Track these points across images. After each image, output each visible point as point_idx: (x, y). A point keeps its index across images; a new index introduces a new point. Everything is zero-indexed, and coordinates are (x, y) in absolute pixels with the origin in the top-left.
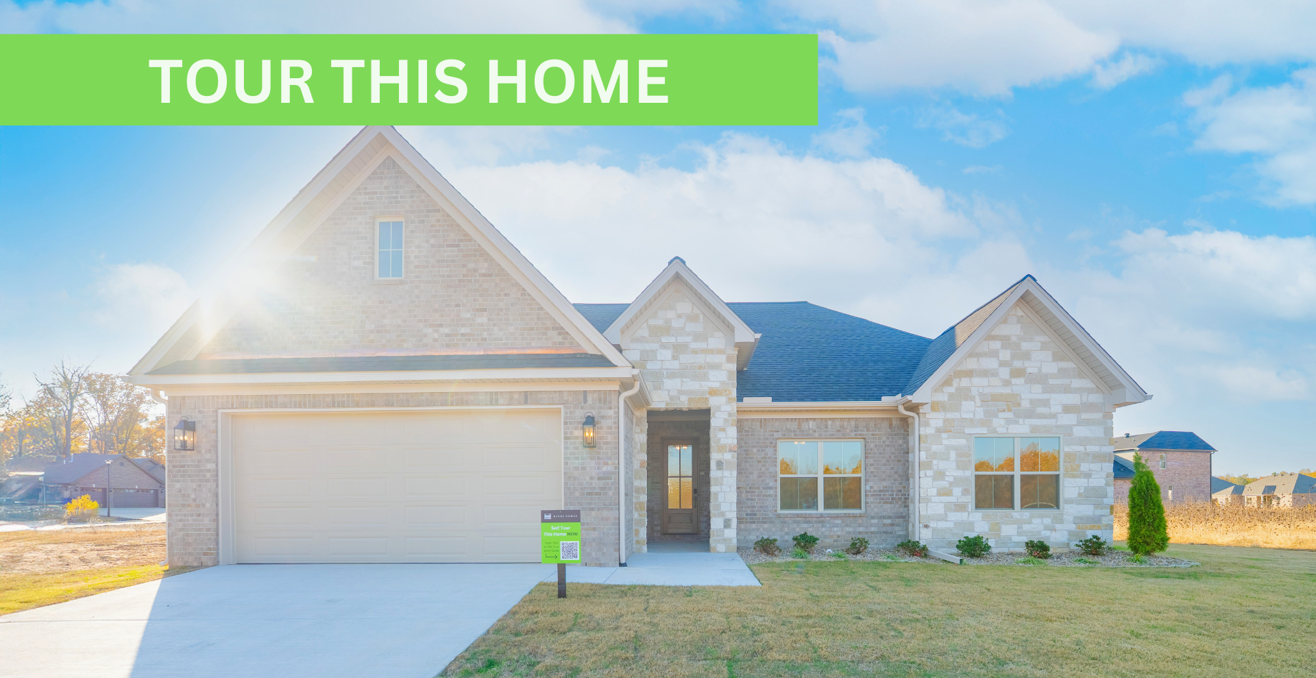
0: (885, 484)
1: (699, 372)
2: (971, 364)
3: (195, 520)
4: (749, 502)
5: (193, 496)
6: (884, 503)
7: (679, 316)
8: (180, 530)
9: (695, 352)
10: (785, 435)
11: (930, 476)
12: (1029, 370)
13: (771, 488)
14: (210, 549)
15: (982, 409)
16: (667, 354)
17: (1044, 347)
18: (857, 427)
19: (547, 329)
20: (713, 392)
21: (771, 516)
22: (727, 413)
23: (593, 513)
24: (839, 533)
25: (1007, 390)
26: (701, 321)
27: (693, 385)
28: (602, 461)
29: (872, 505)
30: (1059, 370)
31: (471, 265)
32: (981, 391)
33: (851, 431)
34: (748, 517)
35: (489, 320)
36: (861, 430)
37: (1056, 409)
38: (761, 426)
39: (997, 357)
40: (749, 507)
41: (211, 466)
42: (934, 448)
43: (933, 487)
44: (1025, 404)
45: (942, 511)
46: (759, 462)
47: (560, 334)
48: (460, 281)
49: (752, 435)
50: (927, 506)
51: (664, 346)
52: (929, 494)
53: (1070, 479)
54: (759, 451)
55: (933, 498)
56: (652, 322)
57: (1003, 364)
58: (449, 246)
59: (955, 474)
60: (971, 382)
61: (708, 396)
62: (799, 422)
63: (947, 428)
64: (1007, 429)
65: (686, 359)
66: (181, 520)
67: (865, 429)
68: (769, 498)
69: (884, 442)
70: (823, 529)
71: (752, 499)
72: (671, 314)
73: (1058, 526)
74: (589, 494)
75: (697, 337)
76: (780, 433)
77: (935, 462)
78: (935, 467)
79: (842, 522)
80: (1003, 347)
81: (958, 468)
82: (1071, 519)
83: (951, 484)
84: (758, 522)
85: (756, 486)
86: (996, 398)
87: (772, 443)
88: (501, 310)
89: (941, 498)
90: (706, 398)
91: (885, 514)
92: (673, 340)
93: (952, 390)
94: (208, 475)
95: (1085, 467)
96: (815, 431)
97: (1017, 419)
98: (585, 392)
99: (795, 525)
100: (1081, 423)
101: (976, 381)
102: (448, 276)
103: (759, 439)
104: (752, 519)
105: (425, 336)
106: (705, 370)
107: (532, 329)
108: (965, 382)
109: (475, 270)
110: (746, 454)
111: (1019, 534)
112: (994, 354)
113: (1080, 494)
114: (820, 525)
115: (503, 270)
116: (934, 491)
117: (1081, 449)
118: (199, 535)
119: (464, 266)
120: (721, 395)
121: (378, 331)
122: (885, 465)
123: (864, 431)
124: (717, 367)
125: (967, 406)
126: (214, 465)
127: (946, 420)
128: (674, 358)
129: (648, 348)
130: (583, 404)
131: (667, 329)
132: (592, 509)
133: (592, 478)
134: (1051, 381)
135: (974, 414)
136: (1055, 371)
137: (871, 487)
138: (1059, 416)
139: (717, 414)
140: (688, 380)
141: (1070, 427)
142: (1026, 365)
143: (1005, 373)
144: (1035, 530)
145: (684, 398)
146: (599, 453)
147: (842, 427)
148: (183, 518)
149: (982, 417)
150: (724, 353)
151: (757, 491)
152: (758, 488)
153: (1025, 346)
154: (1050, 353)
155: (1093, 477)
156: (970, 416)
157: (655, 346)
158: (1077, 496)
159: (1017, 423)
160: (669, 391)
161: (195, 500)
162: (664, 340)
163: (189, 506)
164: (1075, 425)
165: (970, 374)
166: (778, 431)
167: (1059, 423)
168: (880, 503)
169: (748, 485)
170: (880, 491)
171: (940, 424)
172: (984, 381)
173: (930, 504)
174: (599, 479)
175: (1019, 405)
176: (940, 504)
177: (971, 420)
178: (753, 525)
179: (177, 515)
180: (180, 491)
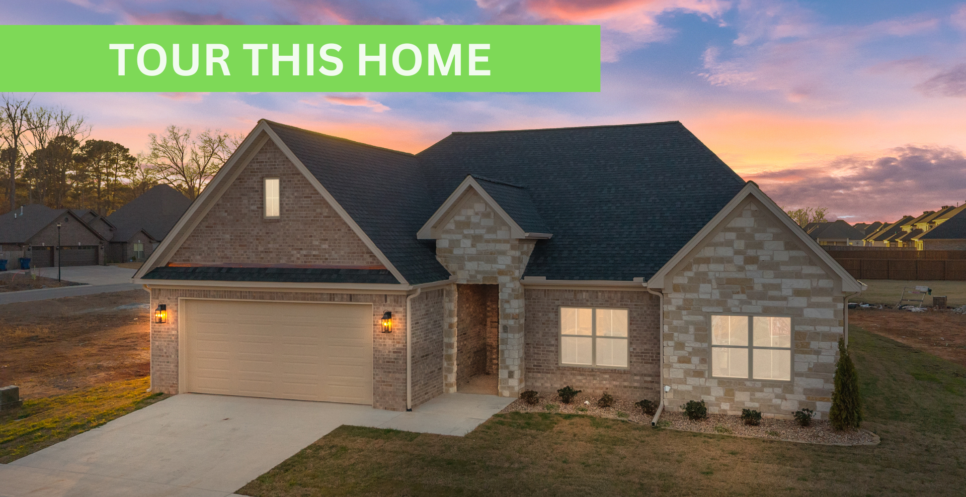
0: (646, 347)
1: (491, 257)
2: (708, 252)
3: (165, 365)
4: (536, 355)
5: (165, 351)
6: (645, 363)
7: (477, 214)
8: (158, 371)
9: (488, 241)
10: (563, 303)
11: (672, 346)
12: (762, 258)
13: (553, 345)
14: (174, 384)
15: (718, 290)
16: (467, 243)
17: (776, 237)
18: (622, 298)
19: (363, 253)
20: (501, 273)
21: (552, 368)
22: (510, 289)
23: (390, 375)
24: (608, 386)
25: (741, 275)
26: (493, 217)
27: (486, 267)
28: (395, 341)
29: (635, 364)
30: (791, 258)
31: (319, 210)
32: (717, 275)
33: (618, 302)
34: (535, 368)
35: (329, 246)
36: (626, 301)
37: (787, 292)
38: (545, 295)
39: (732, 246)
40: (535, 360)
41: (174, 332)
42: (675, 323)
43: (674, 355)
44: (758, 287)
45: (681, 376)
46: (543, 324)
47: (371, 256)
48: (312, 220)
49: (538, 302)
50: (669, 370)
51: (465, 237)
52: (671, 361)
53: (800, 355)
54: (543, 315)
55: (674, 364)
56: (457, 218)
57: (737, 252)
58: (305, 197)
59: (693, 345)
60: (708, 267)
61: (497, 275)
62: (575, 293)
63: (687, 306)
64: (741, 309)
65: (481, 246)
66: (158, 365)
67: (629, 301)
68: (551, 353)
69: (645, 312)
70: (595, 382)
71: (538, 354)
72: (470, 212)
73: (788, 396)
74: (388, 362)
75: (490, 230)
76: (560, 301)
77: (676, 334)
78: (676, 339)
79: (610, 377)
80: (738, 238)
81: (696, 340)
82: (801, 390)
83: (690, 353)
84: (543, 372)
85: (541, 343)
86: (730, 281)
87: (553, 309)
88: (336, 240)
89: (681, 365)
90: (496, 277)
91: (646, 372)
92: (472, 232)
93: (690, 274)
94: (173, 338)
95: (814, 345)
96: (587, 301)
97: (749, 300)
98: (386, 295)
99: (572, 377)
100: (811, 305)
101: (713, 266)
102: (306, 217)
103: (543, 305)
104: (538, 369)
105: (292, 255)
106: (495, 256)
107: (354, 253)
108: (703, 268)
109: (321, 214)
110: (534, 317)
111: (752, 400)
112: (729, 243)
113: (809, 369)
114: (592, 378)
115: (337, 213)
116: (676, 359)
117: (811, 328)
118: (168, 374)
119: (315, 211)
120: (506, 275)
121: (265, 252)
122: (646, 331)
123: (628, 302)
124: (503, 253)
125: (704, 288)
126: (176, 332)
127: (685, 300)
128: (473, 246)
129: (455, 238)
130: (384, 303)
131: (467, 224)
132: (390, 372)
133: (389, 352)
134: (783, 268)
135: (711, 295)
136: (787, 259)
137: (634, 349)
138: (790, 298)
139: (504, 289)
140: (483, 263)
141: (801, 309)
142: (759, 254)
143: (739, 260)
144: (766, 398)
145: (479, 277)
146: (394, 336)
147: (610, 298)
148: (159, 363)
149: (718, 298)
150: (509, 243)
151: (541, 347)
152: (543, 345)
153: (758, 236)
154: (782, 243)
155: (822, 354)
156: (707, 297)
157: (459, 237)
158: (807, 370)
159: (750, 303)
160: (469, 271)
161: (166, 353)
162: (466, 232)
163: (163, 356)
164: (805, 307)
165: (707, 261)
166: (558, 300)
167: (789, 305)
168: (642, 362)
169: (535, 342)
170: (641, 353)
171: (681, 303)
172: (721, 267)
173: (671, 370)
174: (394, 352)
175: (752, 288)
176: (680, 370)
177: (708, 300)
178: (539, 374)
179: (156, 361)
180: (158, 347)
